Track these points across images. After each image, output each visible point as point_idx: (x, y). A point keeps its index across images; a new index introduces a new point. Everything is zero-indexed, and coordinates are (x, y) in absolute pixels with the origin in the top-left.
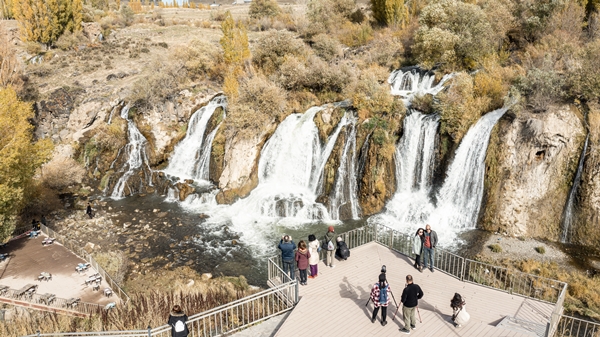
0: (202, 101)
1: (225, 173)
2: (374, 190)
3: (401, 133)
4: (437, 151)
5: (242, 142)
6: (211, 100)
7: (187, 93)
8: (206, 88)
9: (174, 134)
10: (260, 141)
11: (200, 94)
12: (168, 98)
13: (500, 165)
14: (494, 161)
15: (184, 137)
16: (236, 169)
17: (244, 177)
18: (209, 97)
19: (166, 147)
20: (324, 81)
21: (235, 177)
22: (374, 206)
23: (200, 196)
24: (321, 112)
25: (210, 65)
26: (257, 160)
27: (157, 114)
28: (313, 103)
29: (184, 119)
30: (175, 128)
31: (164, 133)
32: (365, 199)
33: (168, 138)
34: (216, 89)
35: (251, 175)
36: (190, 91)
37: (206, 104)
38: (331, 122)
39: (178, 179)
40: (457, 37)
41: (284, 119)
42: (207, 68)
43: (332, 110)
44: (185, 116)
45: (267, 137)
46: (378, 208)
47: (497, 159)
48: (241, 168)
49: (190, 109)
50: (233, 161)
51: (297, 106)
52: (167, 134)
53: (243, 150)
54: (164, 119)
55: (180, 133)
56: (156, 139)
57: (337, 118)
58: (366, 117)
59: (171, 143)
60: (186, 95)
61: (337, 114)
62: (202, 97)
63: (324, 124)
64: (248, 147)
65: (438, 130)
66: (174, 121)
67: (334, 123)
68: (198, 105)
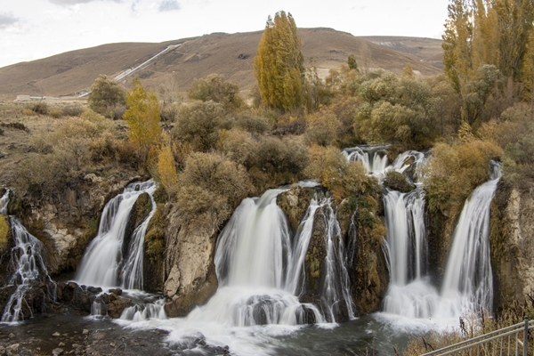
0: (116, 187)
3: (382, 213)
4: (429, 232)
5: (195, 233)
6: (126, 186)
7: (94, 178)
8: (117, 171)
9: (80, 233)
10: (213, 230)
12: (68, 184)
15: (94, 235)
16: (188, 269)
17: (199, 279)
21: (188, 280)
22: (368, 302)
23: (142, 309)
24: (286, 194)
26: (213, 255)
27: (50, 207)
28: (268, 185)
29: (94, 213)
30: (76, 224)
32: (359, 294)
35: (207, 275)
36: (97, 175)
37: (121, 191)
38: (299, 205)
39: (100, 290)
41: (239, 204)
42: (113, 146)
44: (93, 209)
46: (374, 304)
48: (196, 267)
49: (103, 198)
50: (184, 258)
51: (253, 189)
52: (68, 233)
53: (198, 242)
54: (62, 213)
55: (86, 231)
56: (54, 240)
57: (306, 200)
58: (342, 198)
59: (77, 244)
60: (93, 181)
61: (305, 195)
62: (116, 183)
63: (291, 207)
64: (203, 238)
65: (426, 208)
66: (75, 216)
67: (304, 205)
68: (111, 193)
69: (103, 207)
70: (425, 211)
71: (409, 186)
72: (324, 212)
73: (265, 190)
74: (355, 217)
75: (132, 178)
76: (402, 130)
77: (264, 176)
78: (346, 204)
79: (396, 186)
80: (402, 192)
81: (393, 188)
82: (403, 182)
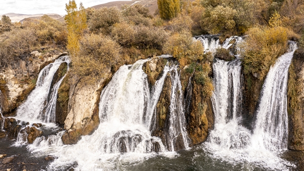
0: (49, 59)
1: (70, 116)
2: (200, 123)
3: (212, 75)
4: (243, 88)
5: (84, 88)
6: (57, 59)
7: (37, 53)
8: (53, 49)
9: (26, 87)
10: (99, 86)
11: (48, 54)
12: (21, 58)
13: (299, 95)
14: (294, 92)
15: (34, 88)
16: (79, 112)
17: (87, 118)
18: (55, 56)
19: (19, 97)
20: (148, 39)
21: (79, 120)
22: (199, 136)
24: (149, 62)
25: (57, 34)
27: (11, 71)
28: (140, 57)
29: (35, 74)
30: (26, 81)
31: (17, 86)
32: (193, 131)
33: (20, 90)
34: (61, 50)
35: (93, 116)
36: (39, 52)
37: (53, 61)
38: (157, 70)
39: (28, 123)
40: (235, 11)
41: (118, 69)
42: (54, 35)
43: (156, 60)
44: (34, 72)
45: (105, 84)
46: (203, 137)
47: (296, 91)
48: (84, 111)
49: (39, 65)
50: (77, 105)
51: (128, 59)
52: (19, 87)
53: (85, 95)
54: (18, 75)
55: (30, 86)
56: (9, 91)
57: (162, 66)
58: (185, 64)
59: (23, 93)
60: (36, 55)
61: (161, 63)
62: (50, 56)
63: (151, 71)
64: (89, 92)
65: (242, 72)
66: (26, 76)
67: (160, 70)
68: (46, 62)
69: (40, 71)
70: (241, 74)
71: (231, 57)
72: (172, 74)
73: (137, 60)
74: (192, 78)
75: (61, 54)
76: (230, 23)
77: (137, 51)
78: (187, 69)
79: (222, 57)
80: (226, 61)
81: (220, 59)
82: (228, 54)
